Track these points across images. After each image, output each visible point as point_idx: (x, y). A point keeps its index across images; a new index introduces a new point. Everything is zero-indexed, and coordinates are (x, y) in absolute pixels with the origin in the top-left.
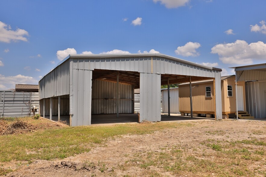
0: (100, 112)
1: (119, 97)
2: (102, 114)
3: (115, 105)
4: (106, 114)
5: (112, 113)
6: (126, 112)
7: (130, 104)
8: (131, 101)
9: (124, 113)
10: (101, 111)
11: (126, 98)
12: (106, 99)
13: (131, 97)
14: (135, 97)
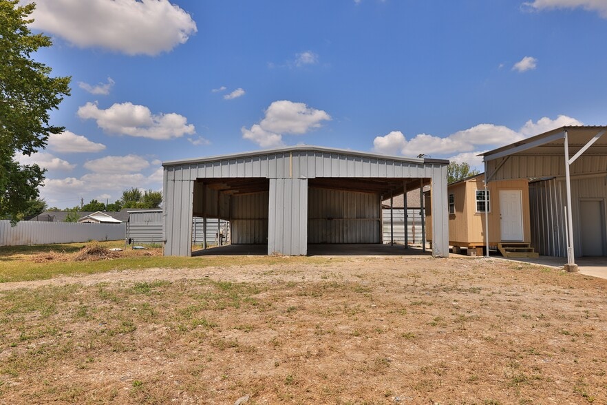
0: (320, 241)
1: (354, 216)
2: (323, 243)
3: (346, 228)
4: (331, 243)
5: (341, 241)
6: (367, 242)
7: (375, 227)
8: (375, 223)
9: (363, 241)
10: (322, 237)
11: (367, 216)
12: (330, 219)
13: (375, 215)
14: (383, 215)
